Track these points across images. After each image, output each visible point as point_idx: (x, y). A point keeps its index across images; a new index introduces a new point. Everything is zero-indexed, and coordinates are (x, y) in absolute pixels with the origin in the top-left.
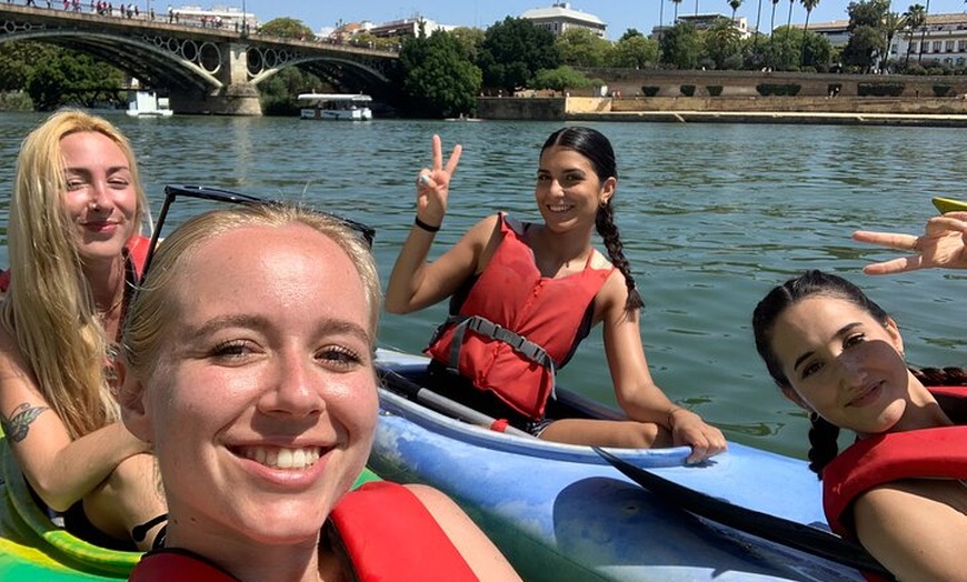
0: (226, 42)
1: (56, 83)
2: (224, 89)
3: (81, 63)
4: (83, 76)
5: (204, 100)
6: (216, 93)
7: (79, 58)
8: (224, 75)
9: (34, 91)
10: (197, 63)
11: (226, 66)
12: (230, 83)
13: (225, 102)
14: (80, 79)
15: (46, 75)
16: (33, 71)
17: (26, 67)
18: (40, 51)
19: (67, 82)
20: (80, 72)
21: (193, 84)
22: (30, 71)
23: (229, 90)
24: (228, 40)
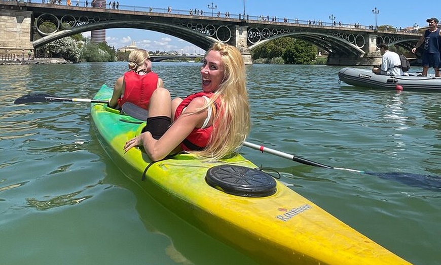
0: (367, 34)
1: (293, 54)
2: (366, 54)
3: (302, 46)
4: (302, 51)
5: (356, 59)
6: (362, 56)
7: (301, 44)
8: (366, 48)
9: (284, 58)
10: (354, 44)
11: (367, 45)
12: (369, 52)
13: (366, 60)
14: (302, 52)
15: (289, 51)
16: (285, 50)
17: (282, 49)
18: (287, 43)
19: (296, 53)
20: (302, 50)
21: (352, 53)
22: (284, 50)
23: (368, 55)
24: (368, 33)
